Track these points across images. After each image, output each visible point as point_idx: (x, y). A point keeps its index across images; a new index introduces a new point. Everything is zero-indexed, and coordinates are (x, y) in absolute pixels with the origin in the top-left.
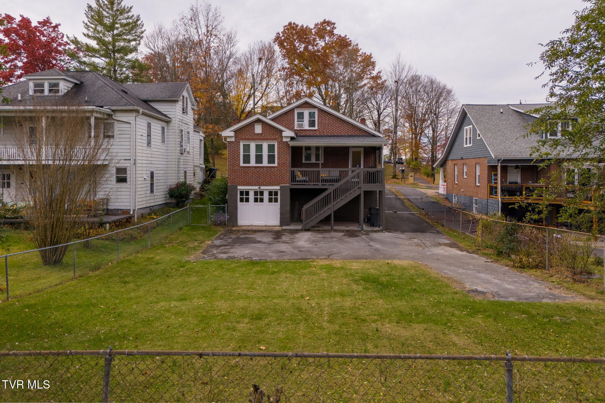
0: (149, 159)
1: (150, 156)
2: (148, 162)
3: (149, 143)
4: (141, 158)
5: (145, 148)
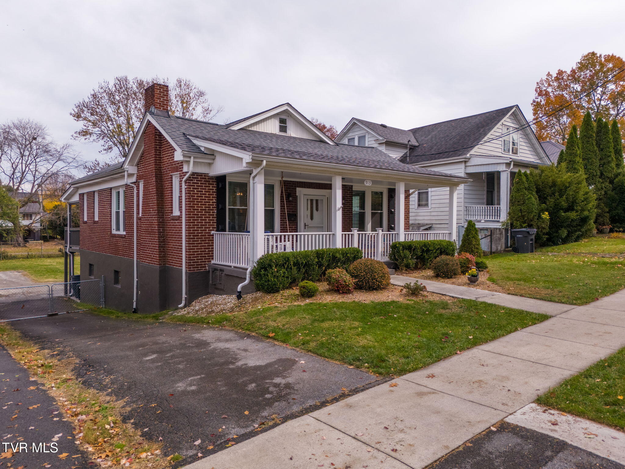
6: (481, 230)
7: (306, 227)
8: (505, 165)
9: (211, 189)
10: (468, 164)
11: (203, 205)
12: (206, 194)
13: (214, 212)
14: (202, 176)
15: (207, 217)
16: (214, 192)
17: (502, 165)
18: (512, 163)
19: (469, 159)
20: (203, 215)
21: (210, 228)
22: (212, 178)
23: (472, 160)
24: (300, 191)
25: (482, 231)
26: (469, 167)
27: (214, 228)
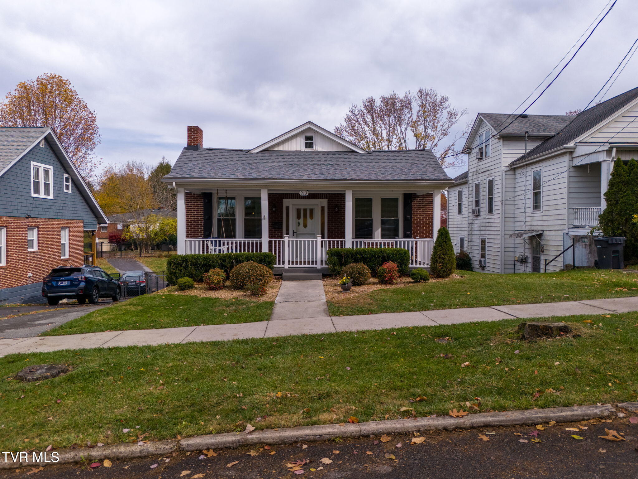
0: (459, 226)
1: (460, 223)
2: (458, 229)
3: (460, 211)
4: (452, 226)
5: (456, 217)
6: (582, 238)
7: (295, 234)
8: (605, 153)
9: (199, 204)
10: (574, 155)
11: (193, 216)
12: (195, 208)
13: (202, 222)
14: (191, 194)
15: (196, 226)
16: (202, 206)
17: (603, 152)
18: (614, 150)
19: (575, 148)
20: (193, 224)
21: (198, 234)
22: (199, 196)
23: (577, 150)
24: (286, 202)
25: (583, 240)
26: (575, 159)
27: (202, 234)
